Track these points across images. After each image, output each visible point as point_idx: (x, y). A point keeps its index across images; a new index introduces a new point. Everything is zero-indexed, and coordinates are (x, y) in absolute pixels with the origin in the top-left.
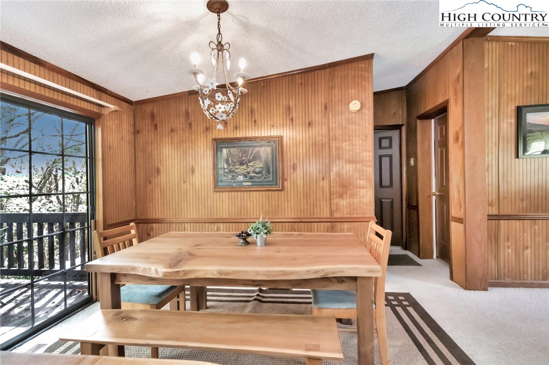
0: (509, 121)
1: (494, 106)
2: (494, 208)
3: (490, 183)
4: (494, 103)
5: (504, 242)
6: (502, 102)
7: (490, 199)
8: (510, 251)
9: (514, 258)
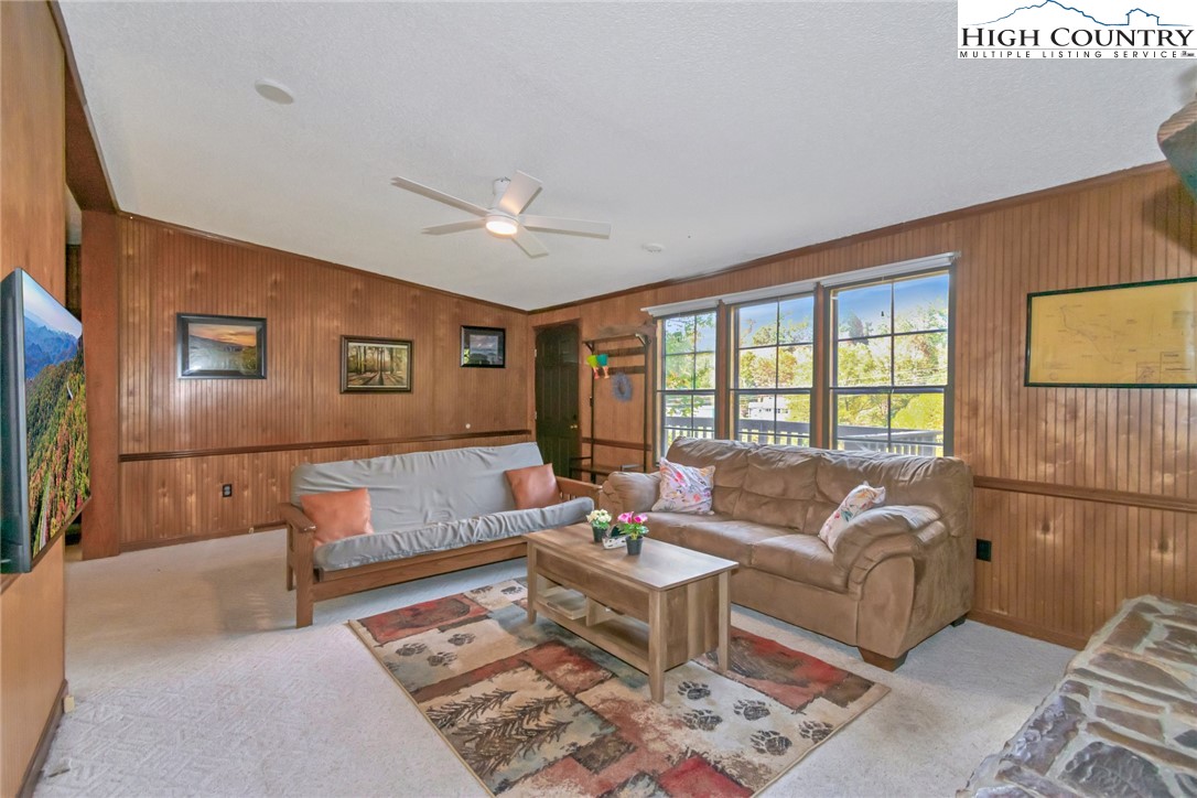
0: (166, 330)
1: (142, 309)
2: (142, 446)
3: (137, 412)
4: (143, 304)
5: (158, 488)
6: (154, 305)
7: (137, 433)
8: (166, 500)
9: (172, 508)
